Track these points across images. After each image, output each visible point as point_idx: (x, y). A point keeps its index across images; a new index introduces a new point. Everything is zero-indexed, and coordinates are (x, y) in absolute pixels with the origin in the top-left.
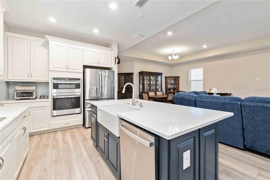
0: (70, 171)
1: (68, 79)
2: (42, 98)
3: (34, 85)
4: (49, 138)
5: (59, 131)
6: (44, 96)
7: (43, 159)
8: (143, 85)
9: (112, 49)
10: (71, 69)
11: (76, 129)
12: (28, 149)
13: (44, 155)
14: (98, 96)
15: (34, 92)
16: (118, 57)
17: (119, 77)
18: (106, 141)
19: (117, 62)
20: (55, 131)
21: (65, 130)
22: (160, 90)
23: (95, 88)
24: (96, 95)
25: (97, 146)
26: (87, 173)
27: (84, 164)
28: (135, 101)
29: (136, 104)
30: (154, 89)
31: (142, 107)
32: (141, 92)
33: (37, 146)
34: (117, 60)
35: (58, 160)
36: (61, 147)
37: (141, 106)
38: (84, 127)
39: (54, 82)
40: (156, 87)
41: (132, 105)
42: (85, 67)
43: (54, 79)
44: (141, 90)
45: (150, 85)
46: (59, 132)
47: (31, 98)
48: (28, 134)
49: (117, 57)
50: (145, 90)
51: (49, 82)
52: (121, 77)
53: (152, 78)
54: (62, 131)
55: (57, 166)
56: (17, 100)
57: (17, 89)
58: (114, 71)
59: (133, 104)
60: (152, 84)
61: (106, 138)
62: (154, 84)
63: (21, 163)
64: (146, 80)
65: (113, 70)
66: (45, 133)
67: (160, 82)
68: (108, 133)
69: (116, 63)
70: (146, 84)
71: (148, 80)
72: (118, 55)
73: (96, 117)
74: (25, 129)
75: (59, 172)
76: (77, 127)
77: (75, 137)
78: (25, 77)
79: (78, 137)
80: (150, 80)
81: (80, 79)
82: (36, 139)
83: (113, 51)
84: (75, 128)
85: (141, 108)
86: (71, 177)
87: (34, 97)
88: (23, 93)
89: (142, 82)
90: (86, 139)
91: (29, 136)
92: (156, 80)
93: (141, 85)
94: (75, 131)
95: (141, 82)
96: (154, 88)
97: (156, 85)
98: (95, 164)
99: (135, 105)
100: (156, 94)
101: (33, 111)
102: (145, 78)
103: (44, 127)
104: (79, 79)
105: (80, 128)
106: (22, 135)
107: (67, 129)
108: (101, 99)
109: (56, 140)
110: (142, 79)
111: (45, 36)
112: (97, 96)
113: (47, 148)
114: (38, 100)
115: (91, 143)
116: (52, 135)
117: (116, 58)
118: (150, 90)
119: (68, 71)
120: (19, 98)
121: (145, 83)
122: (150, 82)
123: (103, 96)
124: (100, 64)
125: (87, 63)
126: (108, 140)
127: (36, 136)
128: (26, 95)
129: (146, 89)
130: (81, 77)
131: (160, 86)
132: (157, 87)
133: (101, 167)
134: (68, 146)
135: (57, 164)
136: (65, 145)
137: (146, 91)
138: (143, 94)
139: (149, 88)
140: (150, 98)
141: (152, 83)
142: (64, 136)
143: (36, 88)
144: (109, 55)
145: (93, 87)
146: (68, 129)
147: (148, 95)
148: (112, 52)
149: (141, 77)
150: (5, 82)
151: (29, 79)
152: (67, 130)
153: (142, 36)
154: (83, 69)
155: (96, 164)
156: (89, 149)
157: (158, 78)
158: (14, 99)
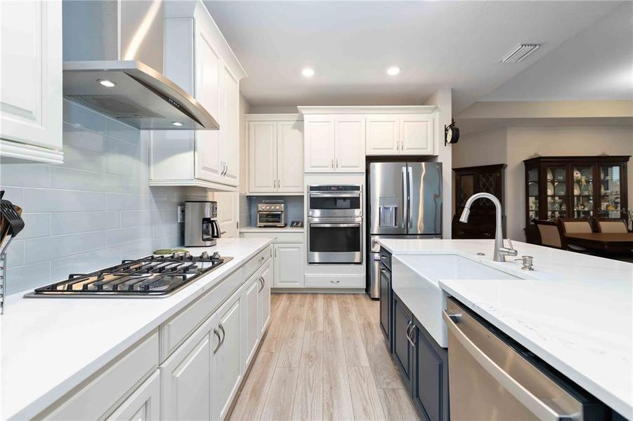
0: (331, 388)
1: (336, 189)
2: (294, 227)
3: (283, 201)
4: (302, 305)
5: (321, 294)
6: (298, 223)
7: (290, 345)
8: (542, 198)
9: (437, 108)
10: (343, 167)
11: (352, 296)
12: (269, 317)
13: (292, 338)
14: (400, 227)
15: (283, 215)
16: (452, 126)
17: (458, 177)
18: (411, 347)
19: (449, 139)
20: (313, 292)
21: (330, 294)
22: (615, 213)
23: (392, 207)
24: (396, 225)
25: (392, 349)
26: (364, 409)
27: (361, 385)
28: (503, 247)
29: (507, 258)
30: (587, 213)
31: (530, 269)
32: (534, 220)
33: (284, 314)
34: (450, 133)
35: (314, 355)
36: (320, 328)
37: (528, 264)
38: (367, 296)
39: (312, 196)
40: (597, 205)
41: (495, 259)
42: (370, 159)
43: (312, 189)
44: (532, 214)
45: (568, 199)
46: (319, 295)
47: (278, 224)
48: (270, 289)
49: (450, 126)
50: (549, 213)
51: (303, 196)
52: (463, 177)
53: (577, 175)
54: (326, 296)
55: (310, 368)
56: (260, 227)
57: (260, 209)
58: (441, 163)
59: (499, 256)
60: (578, 197)
61: (412, 340)
62: (588, 197)
63: (258, 341)
64: (553, 182)
65: (439, 160)
66: (297, 293)
67: (618, 189)
68: (416, 326)
69: (446, 141)
70: (553, 197)
71: (560, 182)
72: (453, 120)
73: (389, 278)
74: (262, 280)
75: (311, 382)
76: (353, 292)
77: (348, 315)
78: (269, 187)
79: (353, 316)
80: (570, 183)
81: (359, 187)
82: (283, 301)
83: (438, 113)
84: (349, 294)
85: (527, 272)
86: (332, 405)
87: (282, 224)
88: (267, 215)
89: (537, 189)
90: (369, 325)
91: (271, 293)
92: (598, 183)
93: (532, 200)
94: (350, 299)
95: (535, 190)
96: (586, 209)
97: (598, 198)
98: (385, 393)
99: (504, 261)
100: (596, 229)
101: (282, 250)
102: (549, 177)
103: (296, 282)
104: (357, 188)
105: (358, 296)
106: (258, 290)
107: (333, 294)
108: (407, 234)
109: (314, 311)
110: (536, 179)
111: (297, 108)
112: (397, 227)
113: (298, 323)
114: (288, 229)
115: (379, 337)
116: (308, 298)
117: (446, 130)
118: (569, 215)
119: (337, 171)
120: (263, 224)
121: (550, 192)
122: (570, 190)
123: (411, 227)
124: (405, 148)
125: (373, 151)
126: (417, 344)
127: (285, 295)
128: (272, 220)
129: (553, 212)
130: (361, 182)
131: (619, 200)
132: (604, 205)
133: (400, 408)
134: (333, 331)
135: (310, 363)
136: (327, 326)
137: (552, 217)
138: (539, 225)
139: (564, 208)
140: (569, 243)
141: (576, 192)
142: (328, 306)
143: (286, 207)
144: (427, 125)
145: (388, 206)
146: (337, 294)
147: (562, 230)
148: (437, 115)
149: (534, 175)
150: (246, 198)
151: (275, 190)
152: (335, 296)
153: (536, 45)
154: (366, 165)
155: (388, 395)
156: (376, 350)
157: (606, 174)
158: (256, 226)
